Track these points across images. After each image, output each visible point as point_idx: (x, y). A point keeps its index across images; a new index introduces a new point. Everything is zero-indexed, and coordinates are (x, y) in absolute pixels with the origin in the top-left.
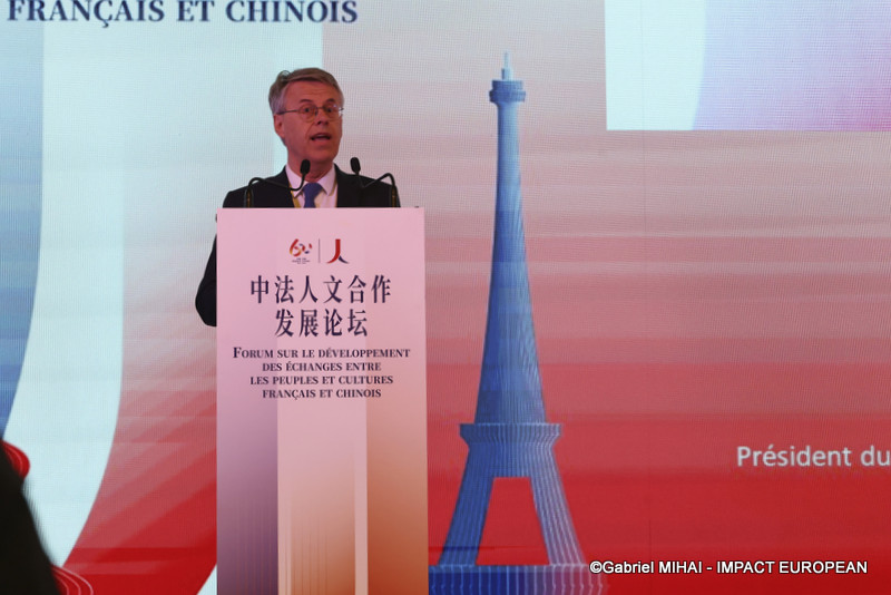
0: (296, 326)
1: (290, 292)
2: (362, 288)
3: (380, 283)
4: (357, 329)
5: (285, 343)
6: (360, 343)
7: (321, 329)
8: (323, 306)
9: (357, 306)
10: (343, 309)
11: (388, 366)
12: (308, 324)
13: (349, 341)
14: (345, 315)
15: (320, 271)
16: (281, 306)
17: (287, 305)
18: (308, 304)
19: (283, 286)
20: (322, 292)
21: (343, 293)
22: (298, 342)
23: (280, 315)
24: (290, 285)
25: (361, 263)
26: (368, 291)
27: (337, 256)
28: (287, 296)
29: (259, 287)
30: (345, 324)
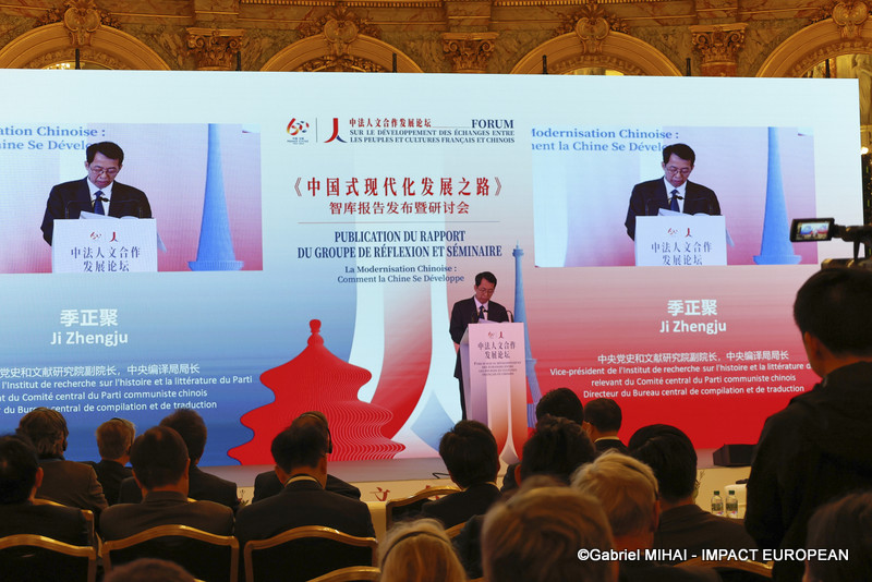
0: (491, 356)
1: (489, 347)
2: (508, 345)
3: (513, 343)
4: (507, 356)
5: (488, 361)
6: (508, 360)
7: (497, 357)
8: (498, 350)
9: (507, 350)
10: (503, 351)
11: (515, 366)
12: (494, 356)
13: (505, 360)
14: (504, 353)
15: (497, 340)
16: (486, 351)
17: (488, 350)
18: (494, 350)
19: (487, 345)
20: (498, 347)
21: (503, 347)
22: (491, 360)
23: (486, 353)
24: (489, 345)
25: (507, 339)
26: (510, 346)
27: (501, 336)
29: (481, 345)
30: (504, 355)
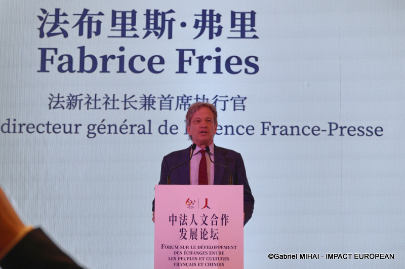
0: (188, 236)
1: (186, 221)
2: (217, 220)
3: (224, 217)
4: (214, 237)
5: (183, 243)
6: (215, 243)
7: (199, 237)
8: (200, 227)
9: (214, 227)
10: (209, 228)
11: (227, 253)
12: (193, 235)
13: (211, 242)
14: (209, 231)
15: (199, 212)
16: (182, 227)
17: (184, 227)
18: (194, 226)
19: (183, 218)
20: (199, 220)
21: (208, 221)
22: (189, 242)
23: (182, 230)
24: (186, 218)
25: (216, 209)
26: (219, 221)
27: (206, 206)
28: (184, 223)
29: (173, 219)
30: (209, 235)
